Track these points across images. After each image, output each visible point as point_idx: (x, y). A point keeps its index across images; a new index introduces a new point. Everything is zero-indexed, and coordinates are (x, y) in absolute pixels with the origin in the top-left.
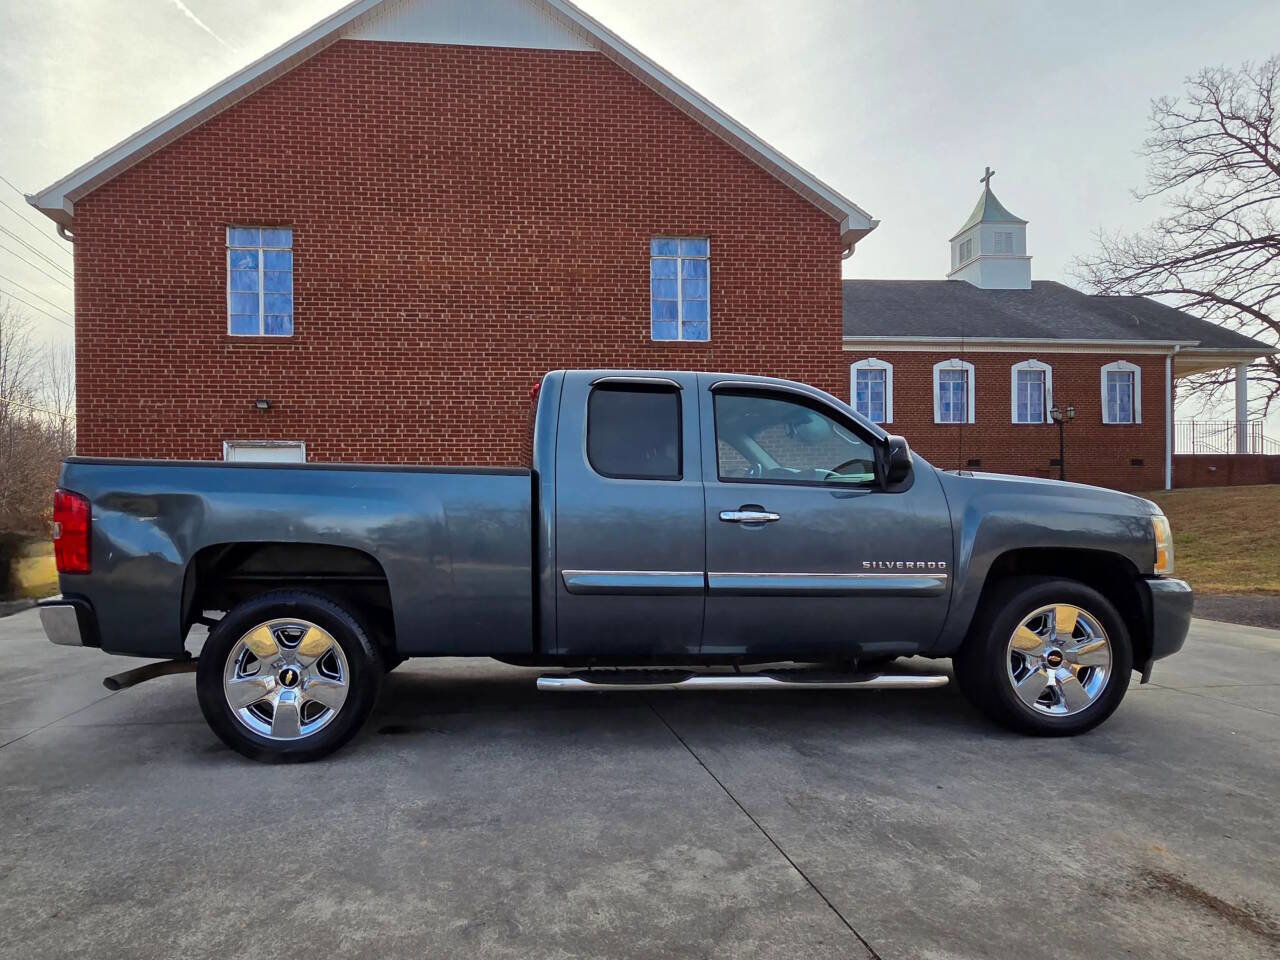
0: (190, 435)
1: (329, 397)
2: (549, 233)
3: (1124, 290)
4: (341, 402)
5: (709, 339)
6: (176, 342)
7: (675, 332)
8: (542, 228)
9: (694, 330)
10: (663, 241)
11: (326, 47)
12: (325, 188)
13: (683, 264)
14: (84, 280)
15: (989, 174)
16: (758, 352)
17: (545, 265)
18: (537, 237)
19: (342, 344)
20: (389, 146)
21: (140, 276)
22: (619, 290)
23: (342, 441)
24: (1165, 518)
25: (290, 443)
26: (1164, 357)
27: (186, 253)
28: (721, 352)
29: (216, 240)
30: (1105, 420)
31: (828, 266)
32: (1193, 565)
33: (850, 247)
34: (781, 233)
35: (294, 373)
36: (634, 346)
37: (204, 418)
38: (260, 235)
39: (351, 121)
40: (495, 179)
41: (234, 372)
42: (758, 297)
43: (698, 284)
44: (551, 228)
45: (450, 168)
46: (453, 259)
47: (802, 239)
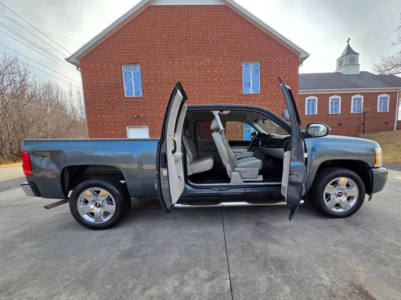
0: (117, 125)
1: (154, 113)
2: (213, 62)
3: (387, 73)
4: (157, 115)
5: (260, 93)
6: (111, 99)
7: (250, 90)
8: (211, 61)
9: (255, 90)
10: (246, 64)
11: (145, 8)
12: (148, 52)
13: (252, 70)
14: (85, 83)
15: (349, 39)
16: (274, 96)
17: (212, 72)
18: (209, 64)
19: (156, 98)
20: (166, 38)
21: (99, 81)
22: (233, 79)
23: (158, 125)
24: (380, 148)
25: (144, 126)
26: (397, 92)
27: (111, 73)
28: (263, 96)
29: (119, 69)
30: (378, 111)
31: (295, 69)
32: (399, 153)
33: (301, 63)
34: (281, 59)
35: (144, 107)
36: (238, 95)
37: (120, 120)
38: (132, 67)
39: (154, 31)
40: (196, 47)
41: (127, 107)
42: (274, 79)
43: (256, 76)
44: (213, 61)
45: (183, 44)
46: (186, 72)
47: (287, 61)
